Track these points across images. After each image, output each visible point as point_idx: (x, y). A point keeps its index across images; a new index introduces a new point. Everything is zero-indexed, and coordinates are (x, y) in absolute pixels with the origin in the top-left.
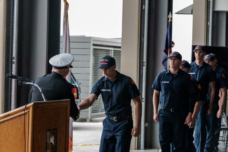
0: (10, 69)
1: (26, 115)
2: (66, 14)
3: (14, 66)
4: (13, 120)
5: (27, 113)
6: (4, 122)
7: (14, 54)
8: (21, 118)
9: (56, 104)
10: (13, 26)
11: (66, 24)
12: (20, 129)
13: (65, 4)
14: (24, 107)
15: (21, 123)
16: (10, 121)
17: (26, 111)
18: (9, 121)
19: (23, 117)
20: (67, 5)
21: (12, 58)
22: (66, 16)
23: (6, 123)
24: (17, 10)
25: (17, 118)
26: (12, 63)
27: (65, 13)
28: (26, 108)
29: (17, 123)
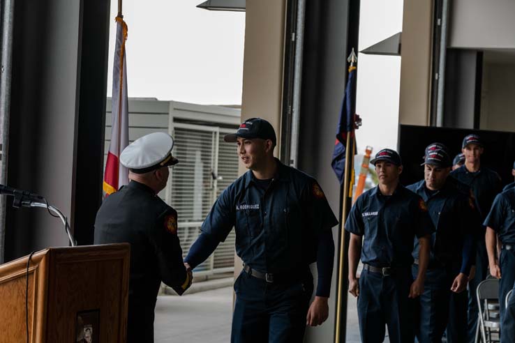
1: (29, 277)
2: (121, 49)
3: (1, 165)
4: (1, 287)
5: (32, 273)
7: (2, 139)
8: (19, 283)
11: (120, 72)
12: (15, 309)
13: (119, 26)
14: (26, 258)
15: (18, 296)
17: (31, 269)
19: (24, 280)
20: (123, 27)
22: (122, 54)
24: (11, 38)
25: (11, 284)
27: (119, 47)
28: (32, 262)
29: (9, 294)
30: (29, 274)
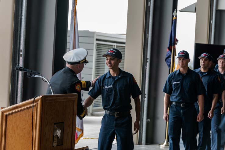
0: (17, 61)
1: (34, 107)
2: (75, 9)
3: (21, 59)
4: (21, 112)
5: (35, 106)
6: (12, 114)
7: (22, 47)
8: (29, 110)
9: (63, 98)
10: (21, 18)
11: (74, 19)
12: (27, 121)
14: (32, 100)
15: (29, 116)
16: (19, 113)
17: (34, 104)
18: (17, 113)
19: (32, 109)
21: (20, 51)
22: (75, 11)
23: (14, 115)
24: (26, 4)
25: (26, 110)
26: (20, 55)
27: (74, 8)
28: (35, 101)
29: (25, 115)
30: (33, 106)
